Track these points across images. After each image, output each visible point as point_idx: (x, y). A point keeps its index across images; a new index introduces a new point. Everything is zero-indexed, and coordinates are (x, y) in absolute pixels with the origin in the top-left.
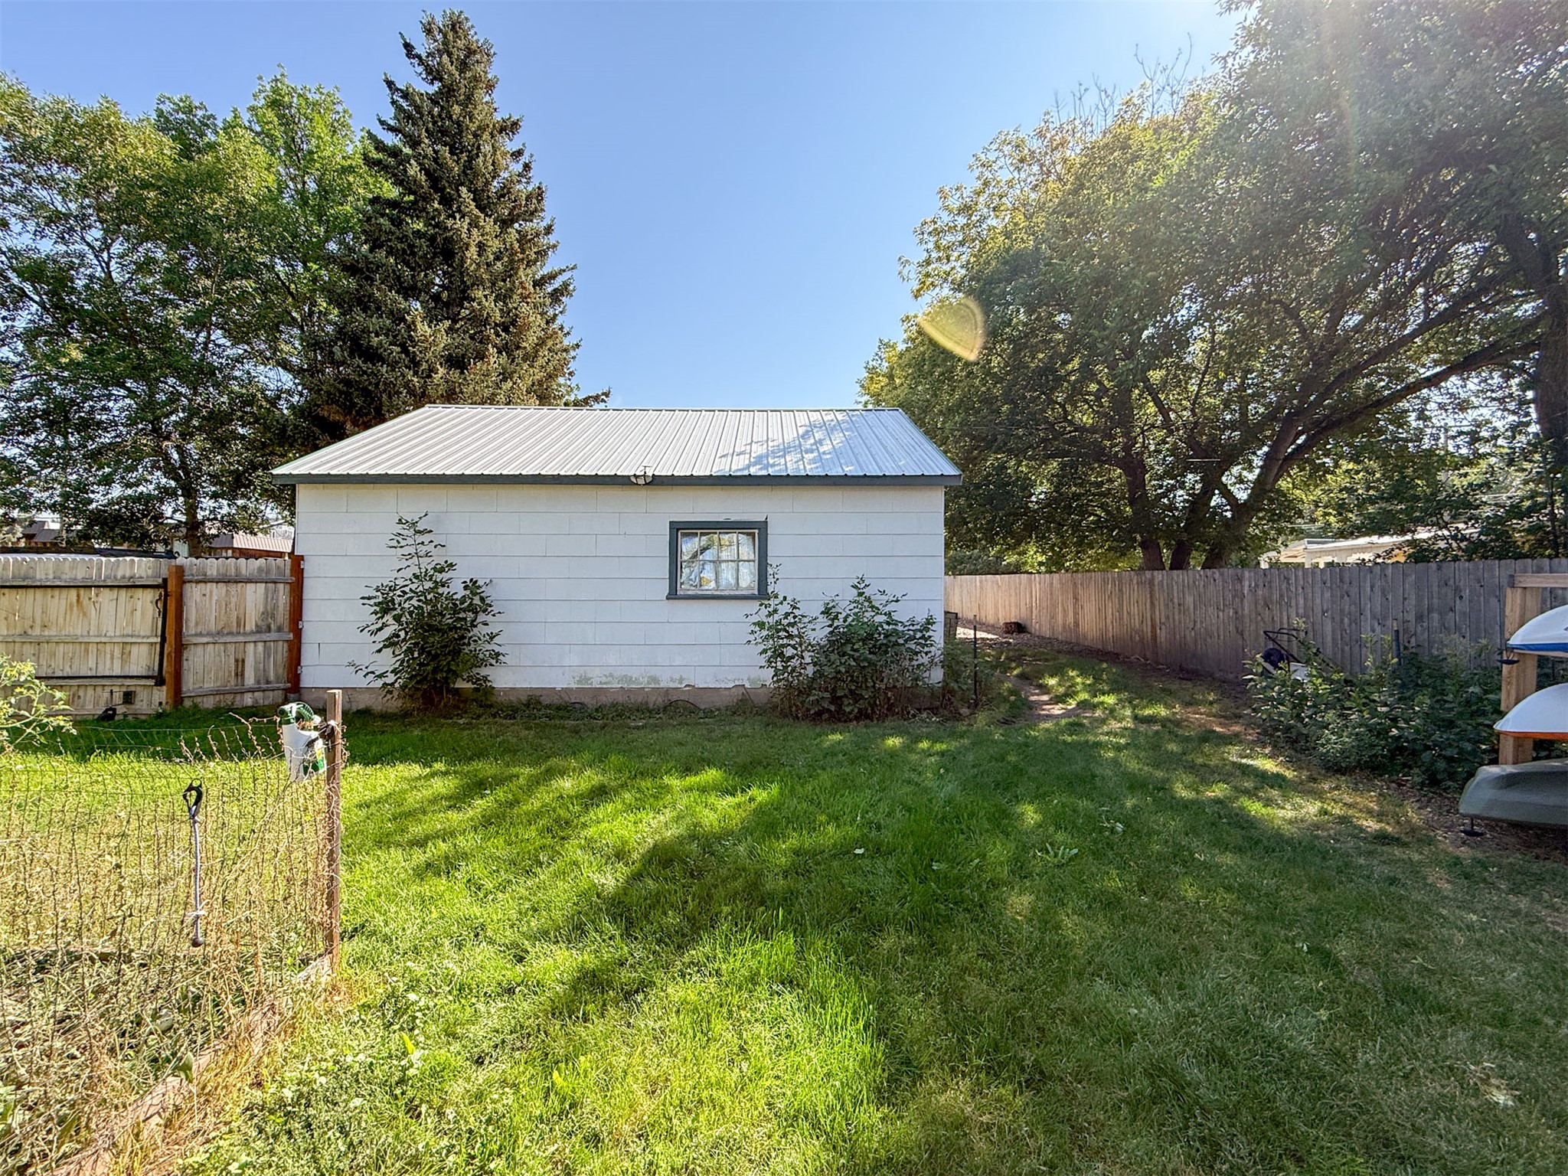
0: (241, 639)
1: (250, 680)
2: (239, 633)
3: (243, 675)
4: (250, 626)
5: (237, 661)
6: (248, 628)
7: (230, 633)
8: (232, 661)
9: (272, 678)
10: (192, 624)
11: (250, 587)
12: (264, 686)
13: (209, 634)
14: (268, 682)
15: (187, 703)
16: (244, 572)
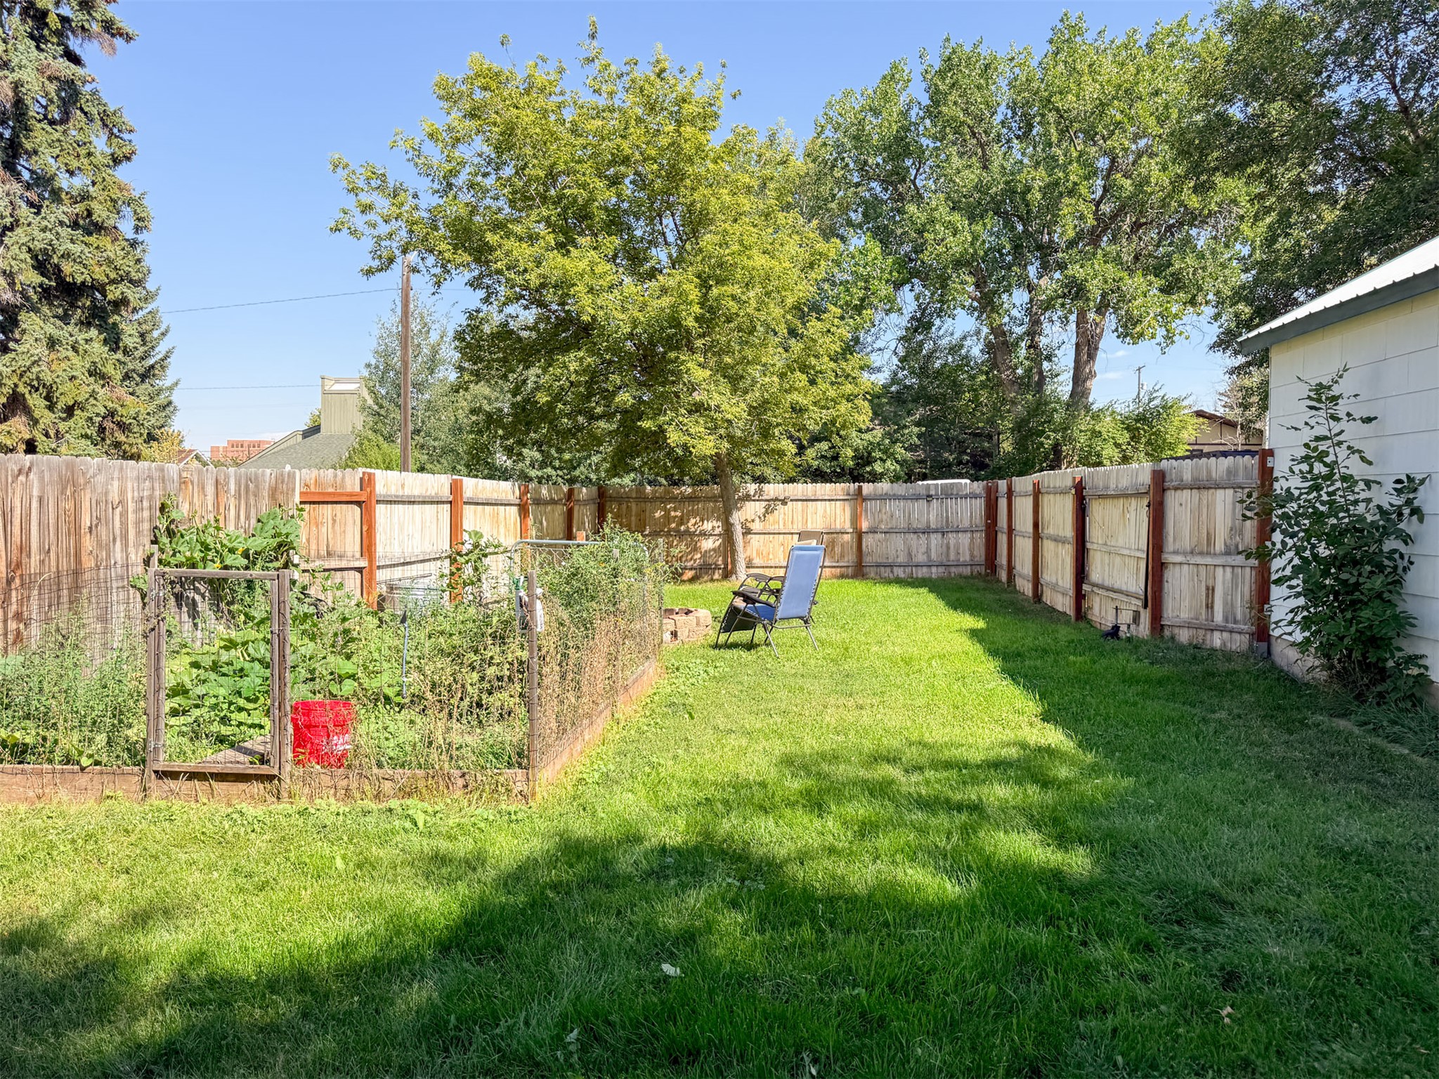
0: (1209, 560)
1: (1219, 618)
2: (1208, 553)
3: (1212, 607)
4: (1219, 546)
5: (1208, 589)
6: (1217, 548)
7: (1201, 553)
8: (1204, 589)
9: (1239, 617)
10: (1170, 539)
11: (1220, 493)
12: (1230, 625)
13: (1185, 554)
14: (1235, 622)
15: (1167, 633)
16: (1214, 475)
